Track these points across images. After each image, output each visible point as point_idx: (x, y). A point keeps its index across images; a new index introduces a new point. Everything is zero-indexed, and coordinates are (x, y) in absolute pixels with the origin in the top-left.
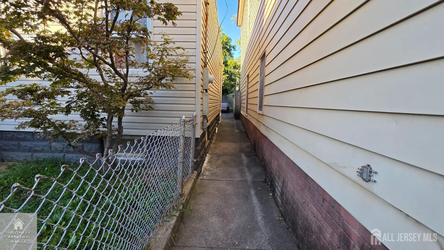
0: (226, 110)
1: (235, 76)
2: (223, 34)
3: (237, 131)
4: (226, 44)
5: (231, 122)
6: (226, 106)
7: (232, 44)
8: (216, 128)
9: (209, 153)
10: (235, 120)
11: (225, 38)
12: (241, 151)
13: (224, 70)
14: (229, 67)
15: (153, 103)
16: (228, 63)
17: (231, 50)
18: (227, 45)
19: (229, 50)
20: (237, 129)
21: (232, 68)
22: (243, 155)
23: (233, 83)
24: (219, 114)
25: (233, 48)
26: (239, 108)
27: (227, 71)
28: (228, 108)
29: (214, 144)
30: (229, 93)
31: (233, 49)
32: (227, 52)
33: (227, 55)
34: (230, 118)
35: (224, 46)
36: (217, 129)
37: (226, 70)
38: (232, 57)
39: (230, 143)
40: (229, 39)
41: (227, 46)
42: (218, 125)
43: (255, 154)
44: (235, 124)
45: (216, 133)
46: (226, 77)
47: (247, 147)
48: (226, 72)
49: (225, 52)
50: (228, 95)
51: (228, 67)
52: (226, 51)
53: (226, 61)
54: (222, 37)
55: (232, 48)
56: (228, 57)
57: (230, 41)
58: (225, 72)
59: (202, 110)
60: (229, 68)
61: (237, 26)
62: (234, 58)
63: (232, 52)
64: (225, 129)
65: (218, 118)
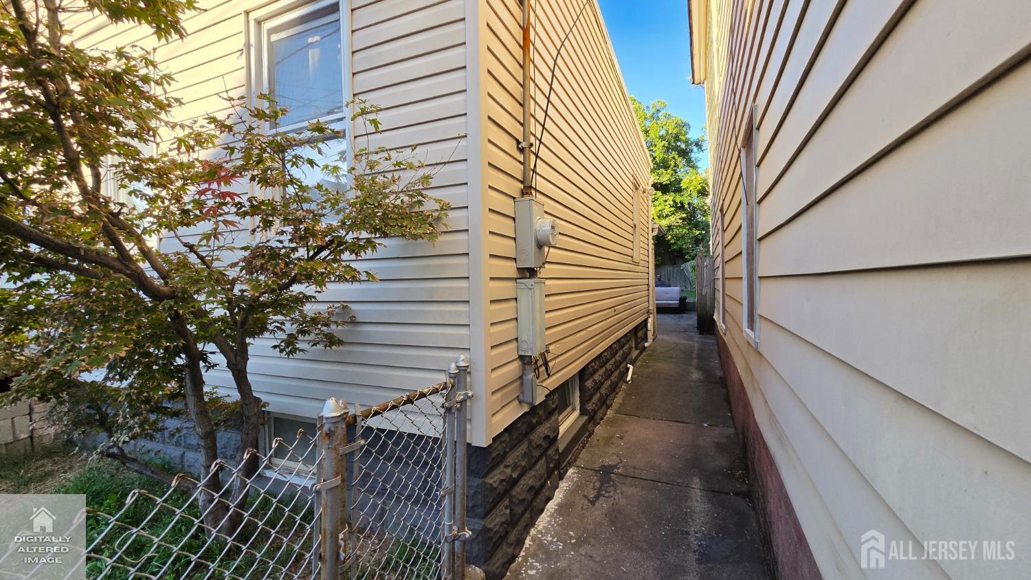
0: (677, 306)
1: (705, 213)
2: (668, 116)
3: (696, 375)
4: (677, 138)
5: (686, 342)
6: (677, 296)
7: (693, 135)
8: (629, 365)
9: (578, 463)
10: (697, 337)
11: (673, 125)
12: (695, 463)
13: (672, 203)
14: (686, 193)
15: (354, 322)
16: (683, 185)
17: (692, 151)
18: (679, 140)
19: (684, 153)
20: (699, 368)
21: (695, 194)
22: (696, 483)
23: (697, 232)
24: (646, 321)
25: (697, 144)
26: (708, 303)
27: (682, 203)
28: (683, 300)
29: (611, 422)
30: (688, 261)
31: (695, 149)
32: (680, 159)
33: (681, 165)
34: (685, 331)
35: (669, 144)
36: (631, 367)
37: (678, 201)
38: (694, 167)
39: (663, 424)
40: (683, 126)
41: (679, 144)
42: (640, 354)
43: (744, 488)
44: (696, 348)
45: (627, 383)
46: (680, 219)
47: (719, 446)
48: (680, 208)
49: (674, 158)
50: (683, 265)
51: (684, 192)
52: (676, 157)
53: (676, 180)
54: (664, 123)
55: (694, 147)
56: (682, 170)
57: (684, 129)
58: (677, 207)
59: (517, 339)
60: (686, 195)
61: (693, 83)
62: (700, 171)
63: (693, 156)
64: (661, 366)
65: (640, 334)
